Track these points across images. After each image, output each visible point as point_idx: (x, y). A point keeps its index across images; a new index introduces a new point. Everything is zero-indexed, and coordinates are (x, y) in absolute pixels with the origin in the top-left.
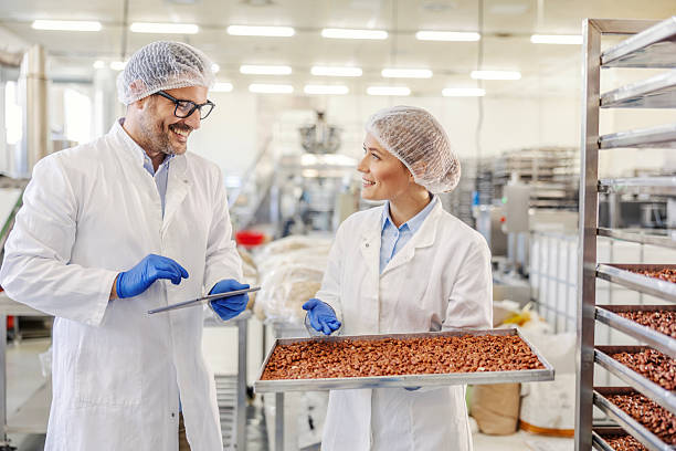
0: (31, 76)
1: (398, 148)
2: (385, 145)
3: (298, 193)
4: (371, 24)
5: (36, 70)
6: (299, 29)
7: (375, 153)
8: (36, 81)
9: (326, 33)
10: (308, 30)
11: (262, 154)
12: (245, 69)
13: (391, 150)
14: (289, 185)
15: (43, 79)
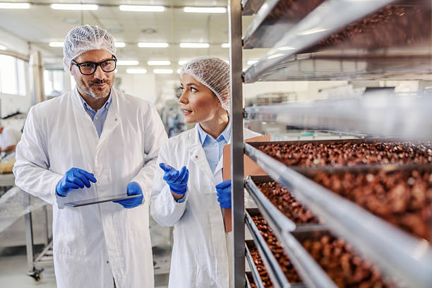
0: (34, 65)
1: (210, 81)
2: (199, 79)
3: (175, 116)
4: (201, 40)
5: (37, 63)
6: (170, 44)
7: (193, 86)
8: (37, 68)
9: (183, 45)
10: (174, 44)
11: (158, 100)
12: (150, 63)
13: (204, 83)
14: (171, 113)
15: (40, 67)
